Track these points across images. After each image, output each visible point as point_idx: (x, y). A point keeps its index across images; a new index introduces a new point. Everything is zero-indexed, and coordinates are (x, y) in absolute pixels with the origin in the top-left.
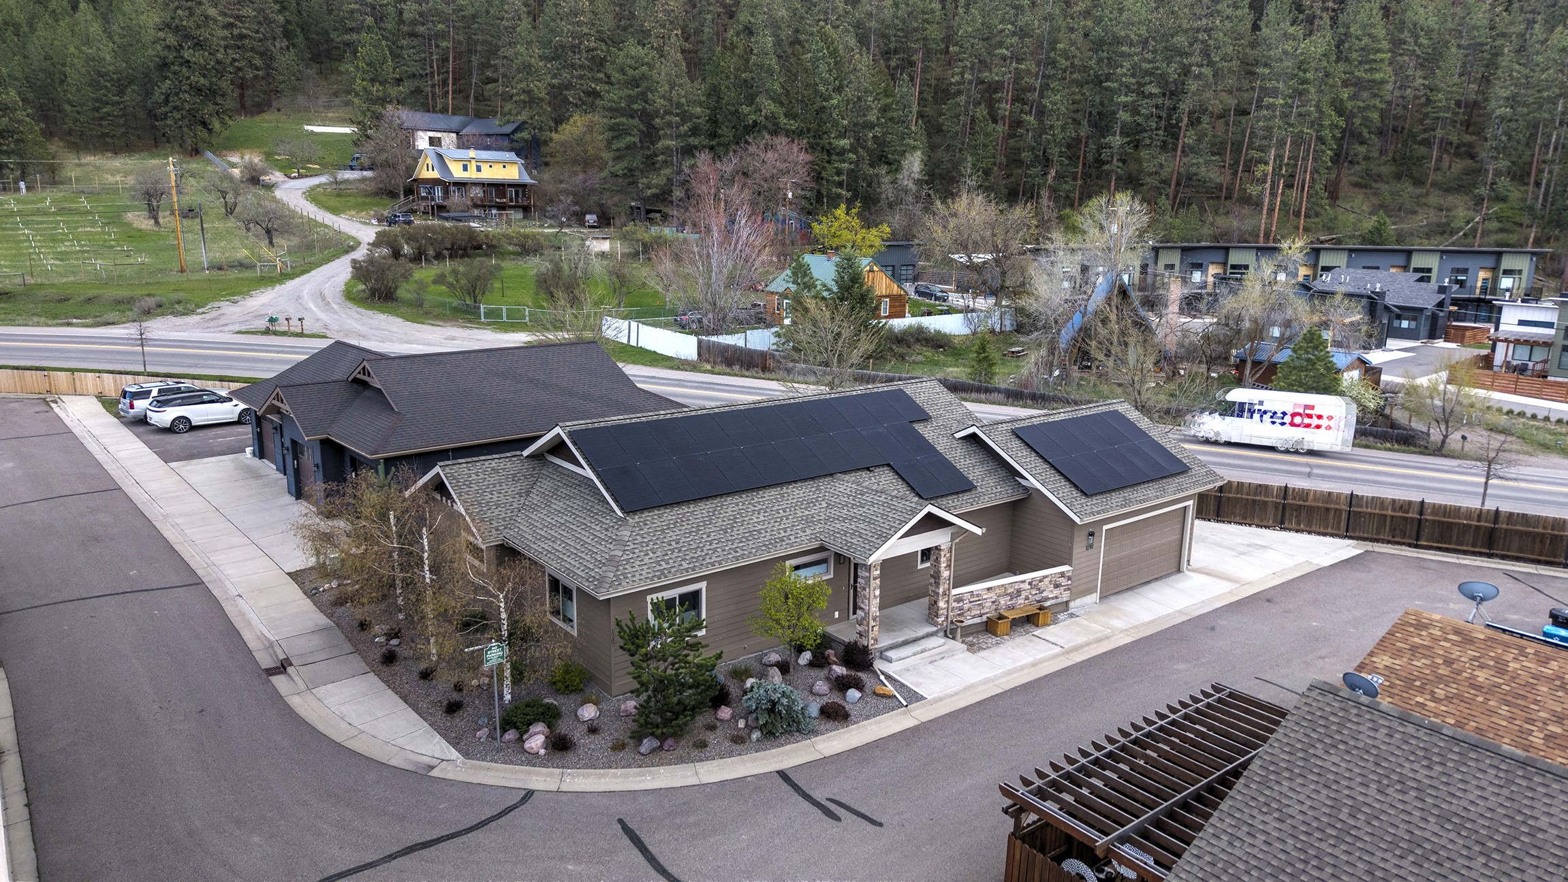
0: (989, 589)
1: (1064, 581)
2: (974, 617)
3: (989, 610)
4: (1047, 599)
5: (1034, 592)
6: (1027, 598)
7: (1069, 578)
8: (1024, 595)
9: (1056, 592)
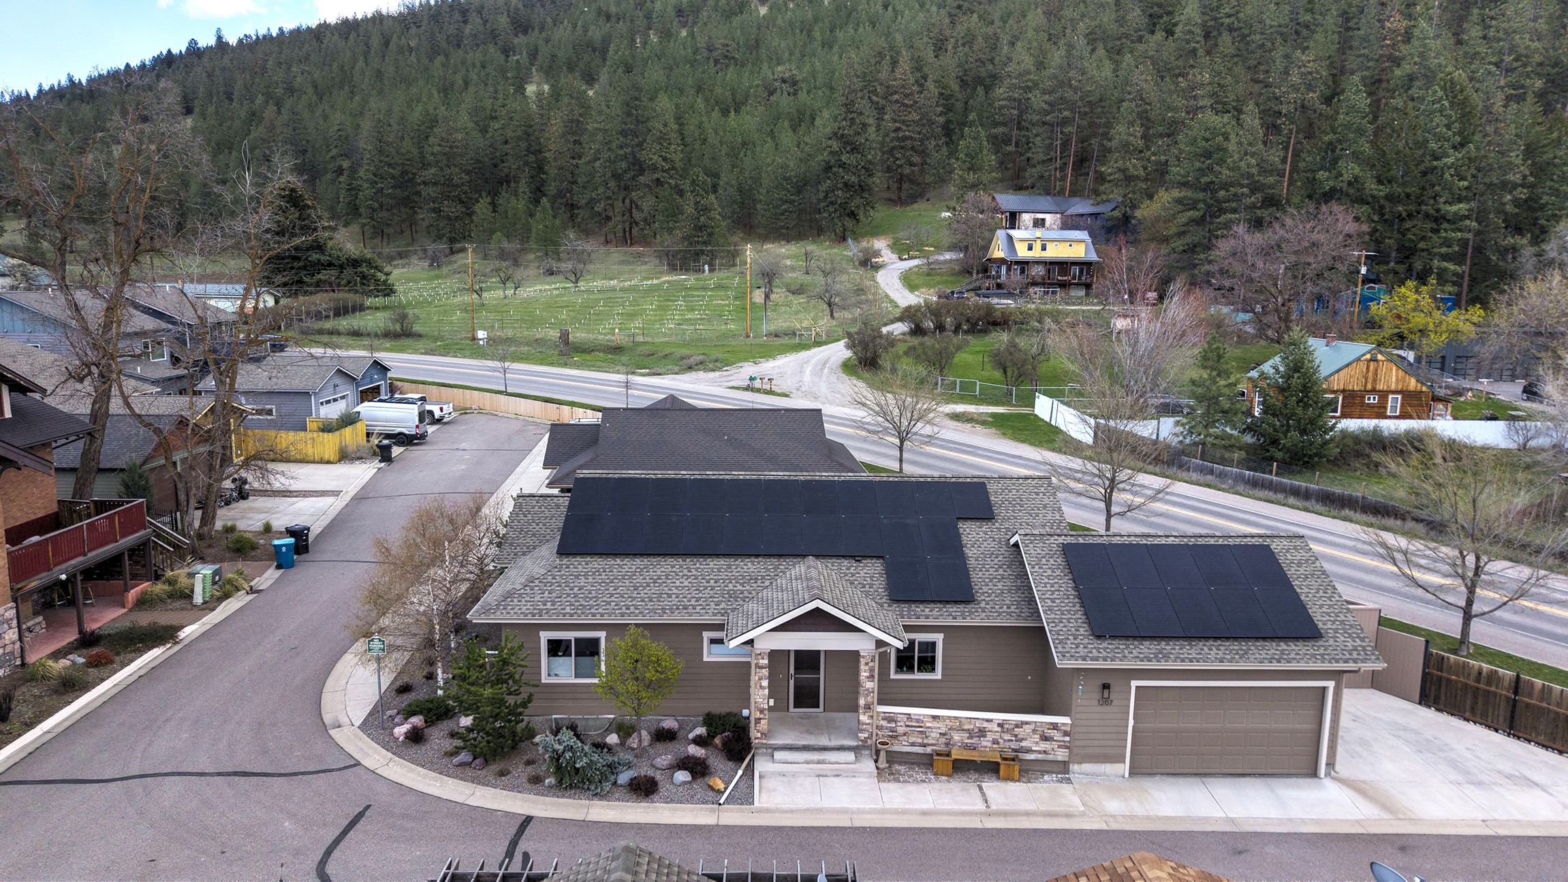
0: (935, 717)
1: (1057, 735)
2: (913, 744)
3: (934, 740)
4: (1029, 751)
5: (1007, 737)
6: (995, 742)
7: (1066, 734)
8: (990, 737)
9: (1044, 746)
